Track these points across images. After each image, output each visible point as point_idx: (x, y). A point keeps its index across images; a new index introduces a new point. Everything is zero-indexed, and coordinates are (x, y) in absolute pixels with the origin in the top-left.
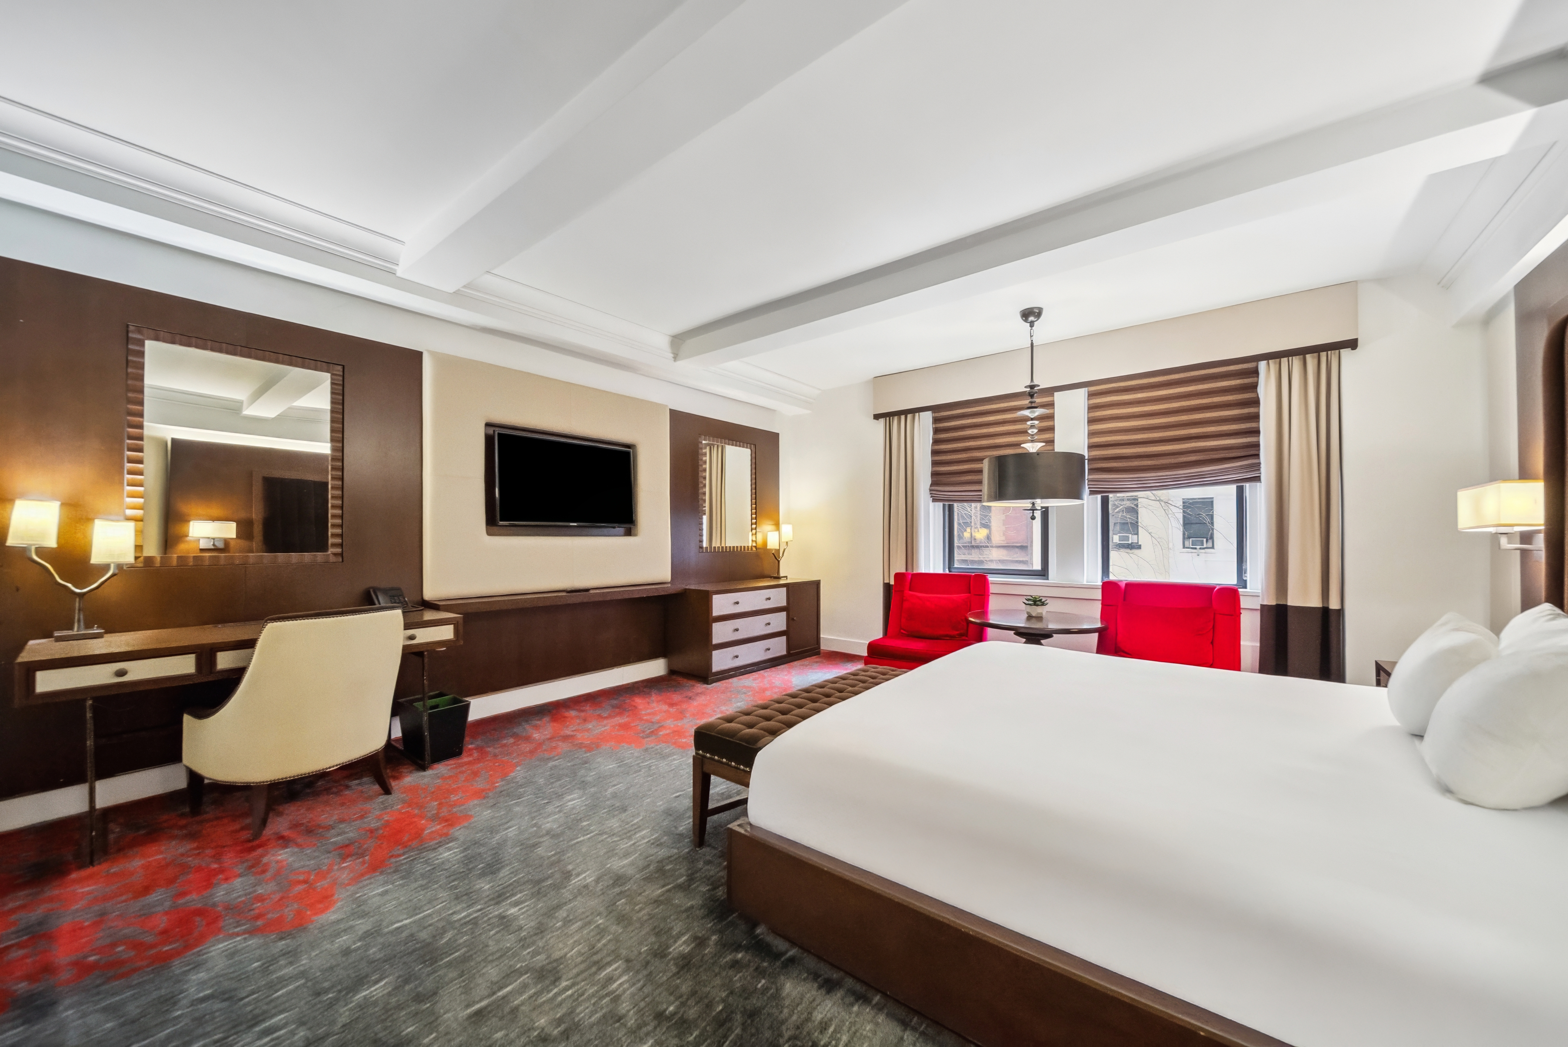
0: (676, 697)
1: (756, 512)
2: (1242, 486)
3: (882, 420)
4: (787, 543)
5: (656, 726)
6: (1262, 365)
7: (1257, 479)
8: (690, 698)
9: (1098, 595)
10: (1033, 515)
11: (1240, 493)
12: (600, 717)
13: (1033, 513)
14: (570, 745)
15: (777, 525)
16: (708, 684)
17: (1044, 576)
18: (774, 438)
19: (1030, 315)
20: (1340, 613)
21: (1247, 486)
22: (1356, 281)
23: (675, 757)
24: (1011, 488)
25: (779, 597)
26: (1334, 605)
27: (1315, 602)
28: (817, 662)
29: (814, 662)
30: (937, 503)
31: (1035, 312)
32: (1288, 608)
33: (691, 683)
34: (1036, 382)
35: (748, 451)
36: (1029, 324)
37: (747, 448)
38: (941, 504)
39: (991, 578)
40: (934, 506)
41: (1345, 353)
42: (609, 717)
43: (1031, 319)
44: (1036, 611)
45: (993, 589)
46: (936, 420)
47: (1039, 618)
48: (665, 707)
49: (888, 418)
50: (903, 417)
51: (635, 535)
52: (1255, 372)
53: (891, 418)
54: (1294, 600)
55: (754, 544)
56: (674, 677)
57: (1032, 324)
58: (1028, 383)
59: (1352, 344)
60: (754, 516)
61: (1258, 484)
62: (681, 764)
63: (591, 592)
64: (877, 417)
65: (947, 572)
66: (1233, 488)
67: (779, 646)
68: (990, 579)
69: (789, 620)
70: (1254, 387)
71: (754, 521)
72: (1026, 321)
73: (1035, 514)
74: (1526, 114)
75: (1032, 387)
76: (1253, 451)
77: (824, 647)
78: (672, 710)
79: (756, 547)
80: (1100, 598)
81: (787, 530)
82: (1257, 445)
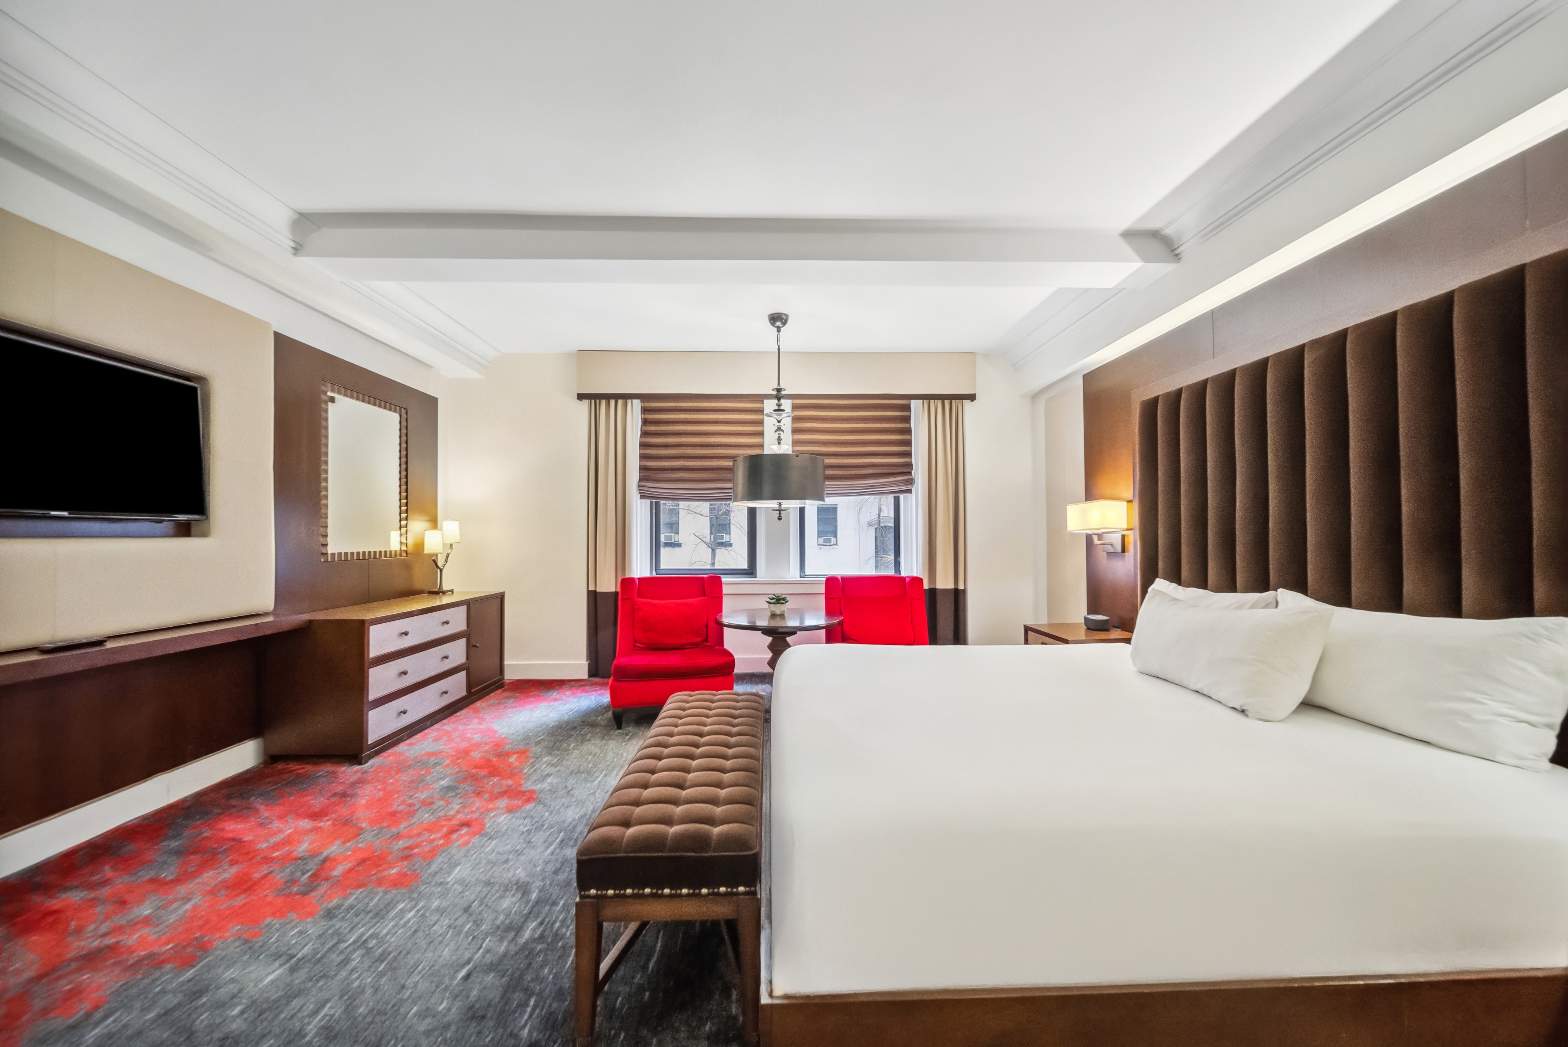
0: (317, 802)
1: (407, 503)
2: (899, 496)
3: (586, 402)
4: (451, 545)
5: (312, 866)
6: (914, 403)
7: (909, 491)
8: (344, 795)
9: (822, 590)
10: (780, 516)
11: (897, 501)
12: (157, 883)
13: (780, 513)
14: (117, 971)
15: (434, 523)
16: (360, 764)
17: (753, 574)
18: (431, 403)
19: (778, 319)
20: (964, 591)
21: (902, 496)
22: (973, 353)
23: (401, 906)
24: (767, 488)
25: (458, 620)
26: (961, 587)
27: (951, 586)
28: (507, 697)
29: (505, 698)
30: (643, 501)
31: (783, 319)
32: (938, 592)
33: (326, 768)
34: (782, 386)
35: (396, 417)
36: (776, 329)
37: (395, 411)
38: (648, 501)
39: (725, 579)
40: (641, 503)
41: (967, 402)
42: (183, 878)
43: (778, 324)
44: (778, 609)
45: (725, 590)
46: (644, 410)
47: (782, 616)
48: (305, 824)
49: (593, 401)
50: (612, 402)
51: (205, 534)
52: (908, 408)
53: (598, 401)
54: (939, 586)
55: (404, 548)
56: (280, 766)
57: (779, 331)
58: (776, 386)
59: (972, 397)
60: (404, 508)
61: (909, 495)
62: (423, 915)
63: (109, 645)
64: (581, 397)
65: (654, 575)
66: (891, 498)
67: (457, 685)
68: (723, 579)
69: (470, 647)
70: (907, 419)
71: (404, 515)
72: (773, 324)
73: (781, 515)
74: (1137, 264)
75: (779, 390)
76: (907, 470)
77: (510, 675)
78: (325, 824)
79: (406, 552)
80: (823, 591)
81: (450, 529)
82: (910, 465)
